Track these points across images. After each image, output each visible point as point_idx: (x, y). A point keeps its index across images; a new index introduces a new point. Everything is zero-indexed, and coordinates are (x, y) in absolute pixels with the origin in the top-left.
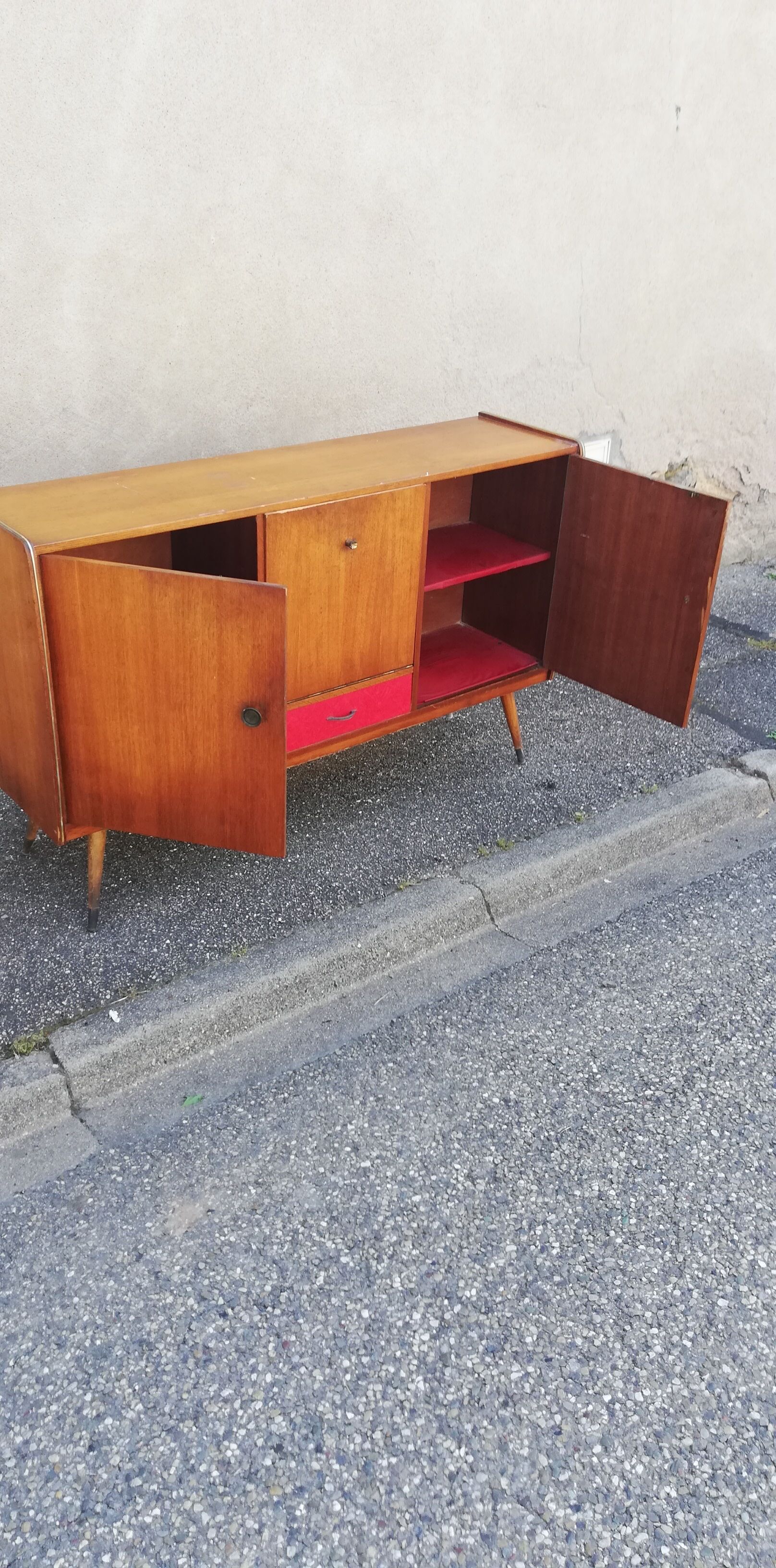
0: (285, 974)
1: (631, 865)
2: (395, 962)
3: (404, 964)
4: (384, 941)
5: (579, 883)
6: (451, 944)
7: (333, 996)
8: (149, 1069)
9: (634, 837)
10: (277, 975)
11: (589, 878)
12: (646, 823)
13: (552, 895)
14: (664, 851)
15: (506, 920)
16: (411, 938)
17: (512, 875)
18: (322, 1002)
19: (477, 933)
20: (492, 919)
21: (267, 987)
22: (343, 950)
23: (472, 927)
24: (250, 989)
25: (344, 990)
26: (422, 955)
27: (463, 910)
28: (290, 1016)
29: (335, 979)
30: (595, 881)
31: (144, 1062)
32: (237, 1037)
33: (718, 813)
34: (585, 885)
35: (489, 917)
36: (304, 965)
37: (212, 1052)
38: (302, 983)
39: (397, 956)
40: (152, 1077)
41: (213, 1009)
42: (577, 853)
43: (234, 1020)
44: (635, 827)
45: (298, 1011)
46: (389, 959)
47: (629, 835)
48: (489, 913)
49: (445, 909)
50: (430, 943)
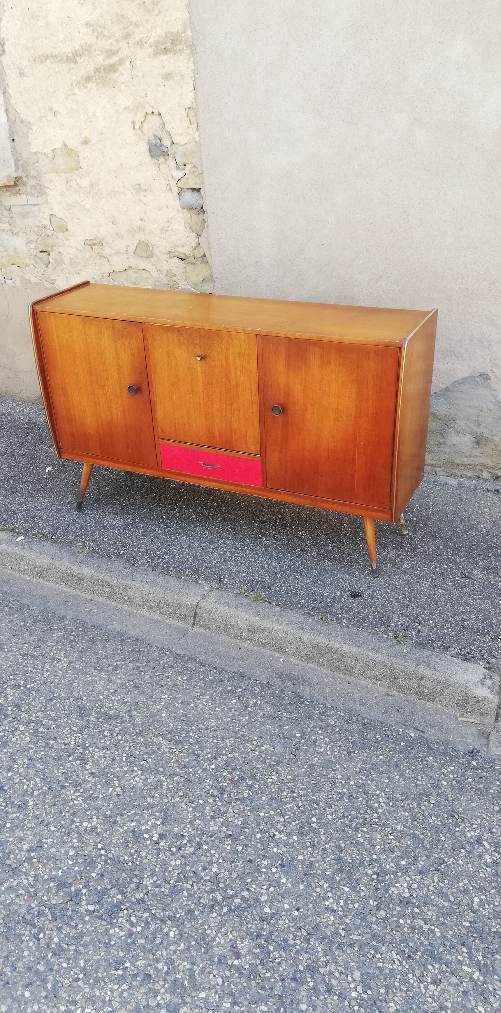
0: (76, 569)
1: (313, 666)
2: (127, 604)
3: (130, 609)
4: (128, 589)
5: (265, 647)
6: (161, 618)
7: (88, 596)
8: (4, 565)
9: (327, 649)
10: (73, 567)
11: (274, 650)
12: (346, 648)
13: (241, 640)
14: (348, 678)
15: (200, 631)
16: (143, 598)
17: (224, 609)
18: (83, 595)
19: (179, 624)
20: (194, 624)
21: (65, 568)
22: (107, 579)
23: (179, 619)
24: (58, 564)
25: (95, 597)
26: (142, 611)
27: (180, 606)
28: (66, 589)
29: (95, 589)
30: (277, 654)
31: (5, 562)
32: (41, 581)
33: (422, 688)
34: (267, 651)
35: (192, 621)
36: (86, 571)
37: (29, 578)
38: (80, 578)
39: (130, 602)
40: (4, 570)
41: (40, 560)
42: (275, 628)
43: (44, 572)
44: (335, 644)
45: (71, 590)
46: (125, 600)
47: (324, 645)
48: (194, 620)
49: (171, 598)
50: (151, 608)
